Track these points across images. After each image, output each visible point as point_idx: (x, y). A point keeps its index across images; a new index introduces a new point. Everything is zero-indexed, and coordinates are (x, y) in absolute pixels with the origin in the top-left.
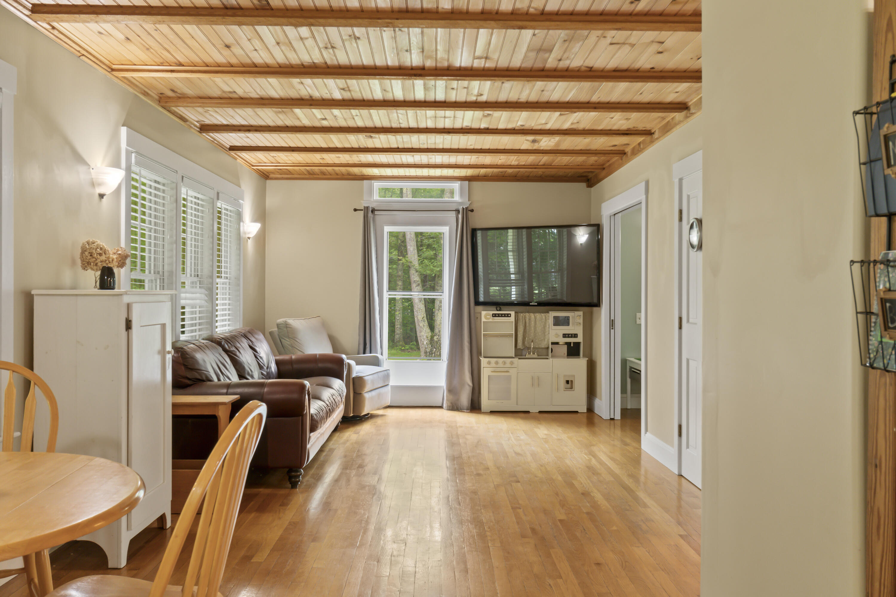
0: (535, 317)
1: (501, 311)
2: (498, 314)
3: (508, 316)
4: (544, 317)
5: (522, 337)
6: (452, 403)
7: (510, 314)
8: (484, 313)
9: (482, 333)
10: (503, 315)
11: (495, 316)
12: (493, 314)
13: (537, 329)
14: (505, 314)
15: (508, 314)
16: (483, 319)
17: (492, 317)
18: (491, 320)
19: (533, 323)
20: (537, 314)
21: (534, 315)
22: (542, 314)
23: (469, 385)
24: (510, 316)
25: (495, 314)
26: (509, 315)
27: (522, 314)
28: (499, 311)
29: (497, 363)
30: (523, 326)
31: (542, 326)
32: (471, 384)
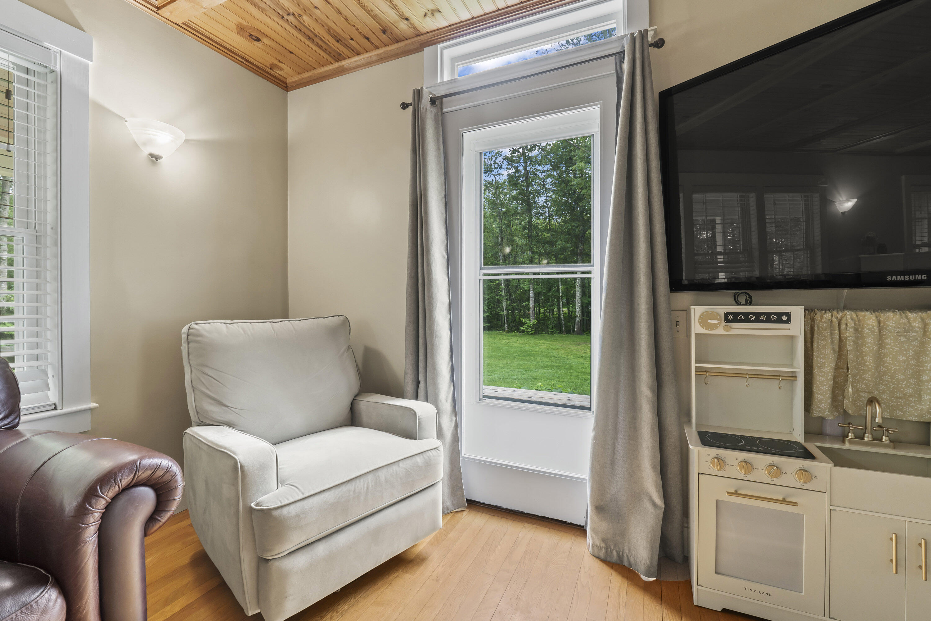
0: (879, 322)
1: (750, 304)
2: (746, 314)
3: (779, 321)
4: (917, 324)
5: (831, 383)
6: (604, 540)
7: (788, 315)
8: (697, 311)
9: (694, 365)
10: (763, 318)
11: (735, 320)
12: (727, 314)
13: (888, 360)
14: (768, 314)
15: (779, 315)
16: (696, 328)
17: (724, 323)
18: (720, 331)
19: (870, 342)
20: (890, 314)
21: (877, 317)
22: (912, 316)
23: (654, 504)
24: (788, 321)
25: (736, 314)
26: (785, 318)
27: (828, 315)
28: (746, 304)
29: (747, 465)
30: (833, 349)
31: (911, 353)
32: (659, 502)
